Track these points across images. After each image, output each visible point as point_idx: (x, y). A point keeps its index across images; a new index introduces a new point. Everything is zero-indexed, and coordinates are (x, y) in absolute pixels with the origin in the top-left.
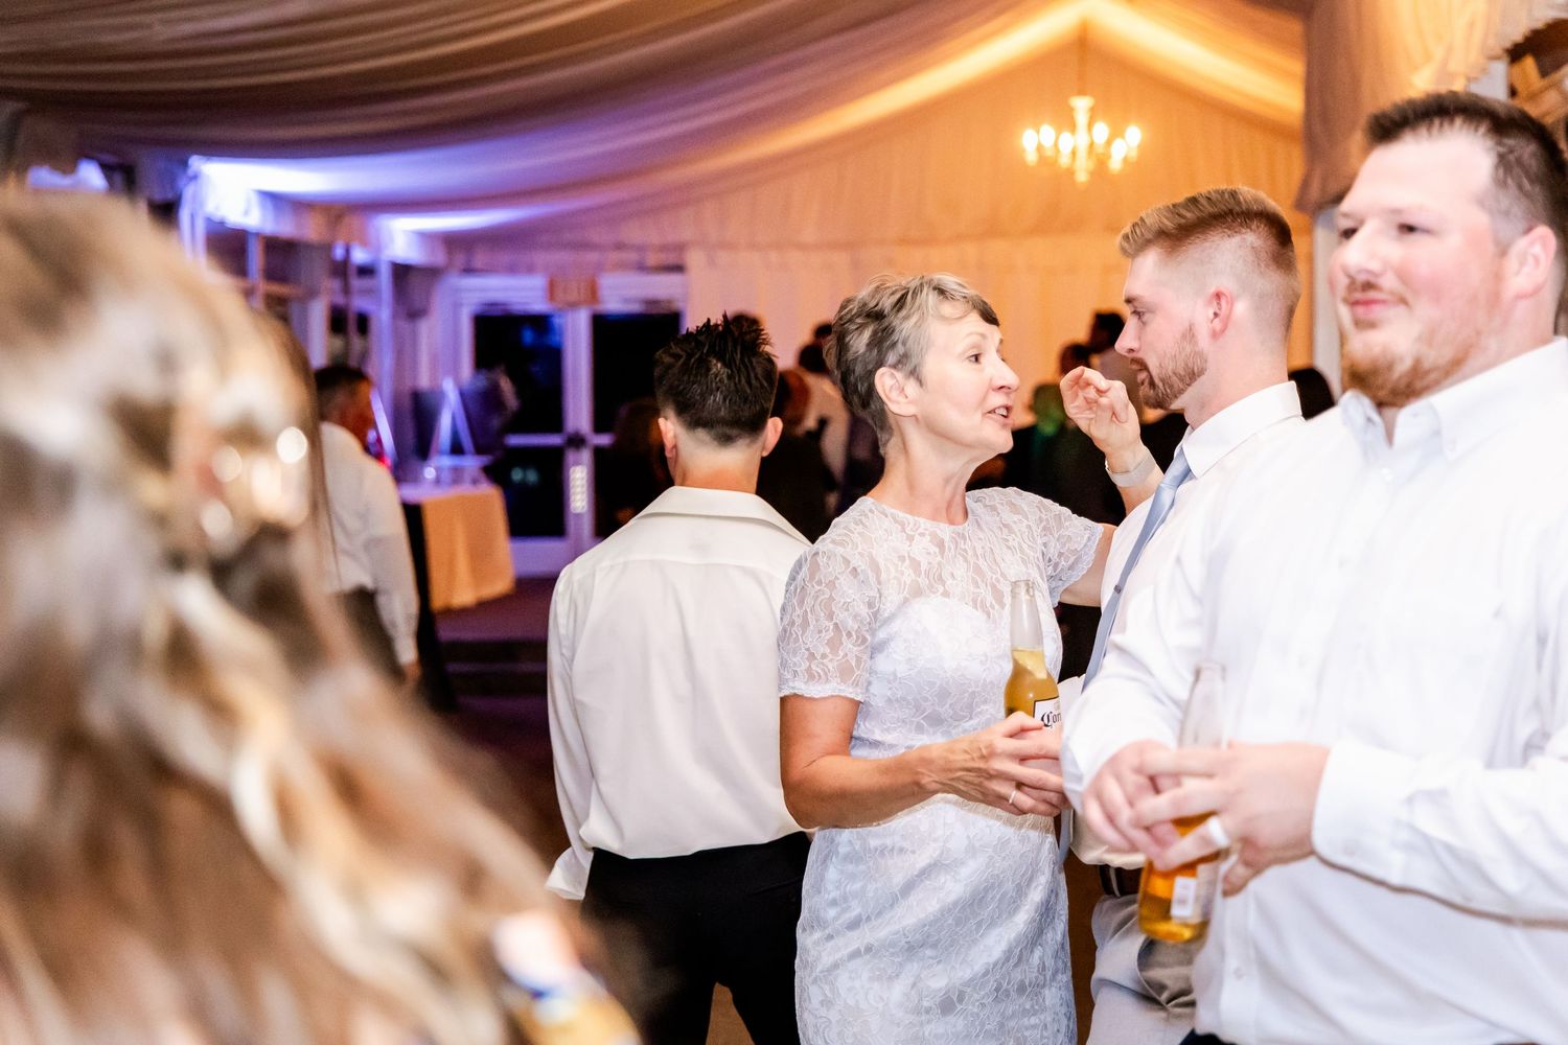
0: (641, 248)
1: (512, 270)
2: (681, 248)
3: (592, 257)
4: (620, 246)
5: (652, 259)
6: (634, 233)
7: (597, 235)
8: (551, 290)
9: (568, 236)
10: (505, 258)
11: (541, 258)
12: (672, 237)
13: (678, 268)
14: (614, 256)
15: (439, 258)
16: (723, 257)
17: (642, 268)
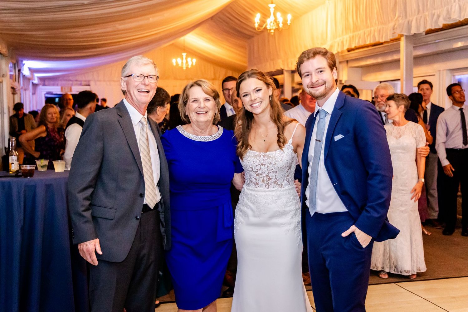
0: (81, 81)
1: (54, 85)
2: (89, 81)
3: (71, 82)
4: (76, 81)
5: (83, 83)
6: (79, 78)
7: (71, 78)
8: (62, 89)
9: (65, 78)
10: (51, 82)
11: (60, 83)
12: (88, 79)
13: (89, 85)
14: (75, 82)
15: (40, 82)
16: (98, 83)
17: (81, 85)
